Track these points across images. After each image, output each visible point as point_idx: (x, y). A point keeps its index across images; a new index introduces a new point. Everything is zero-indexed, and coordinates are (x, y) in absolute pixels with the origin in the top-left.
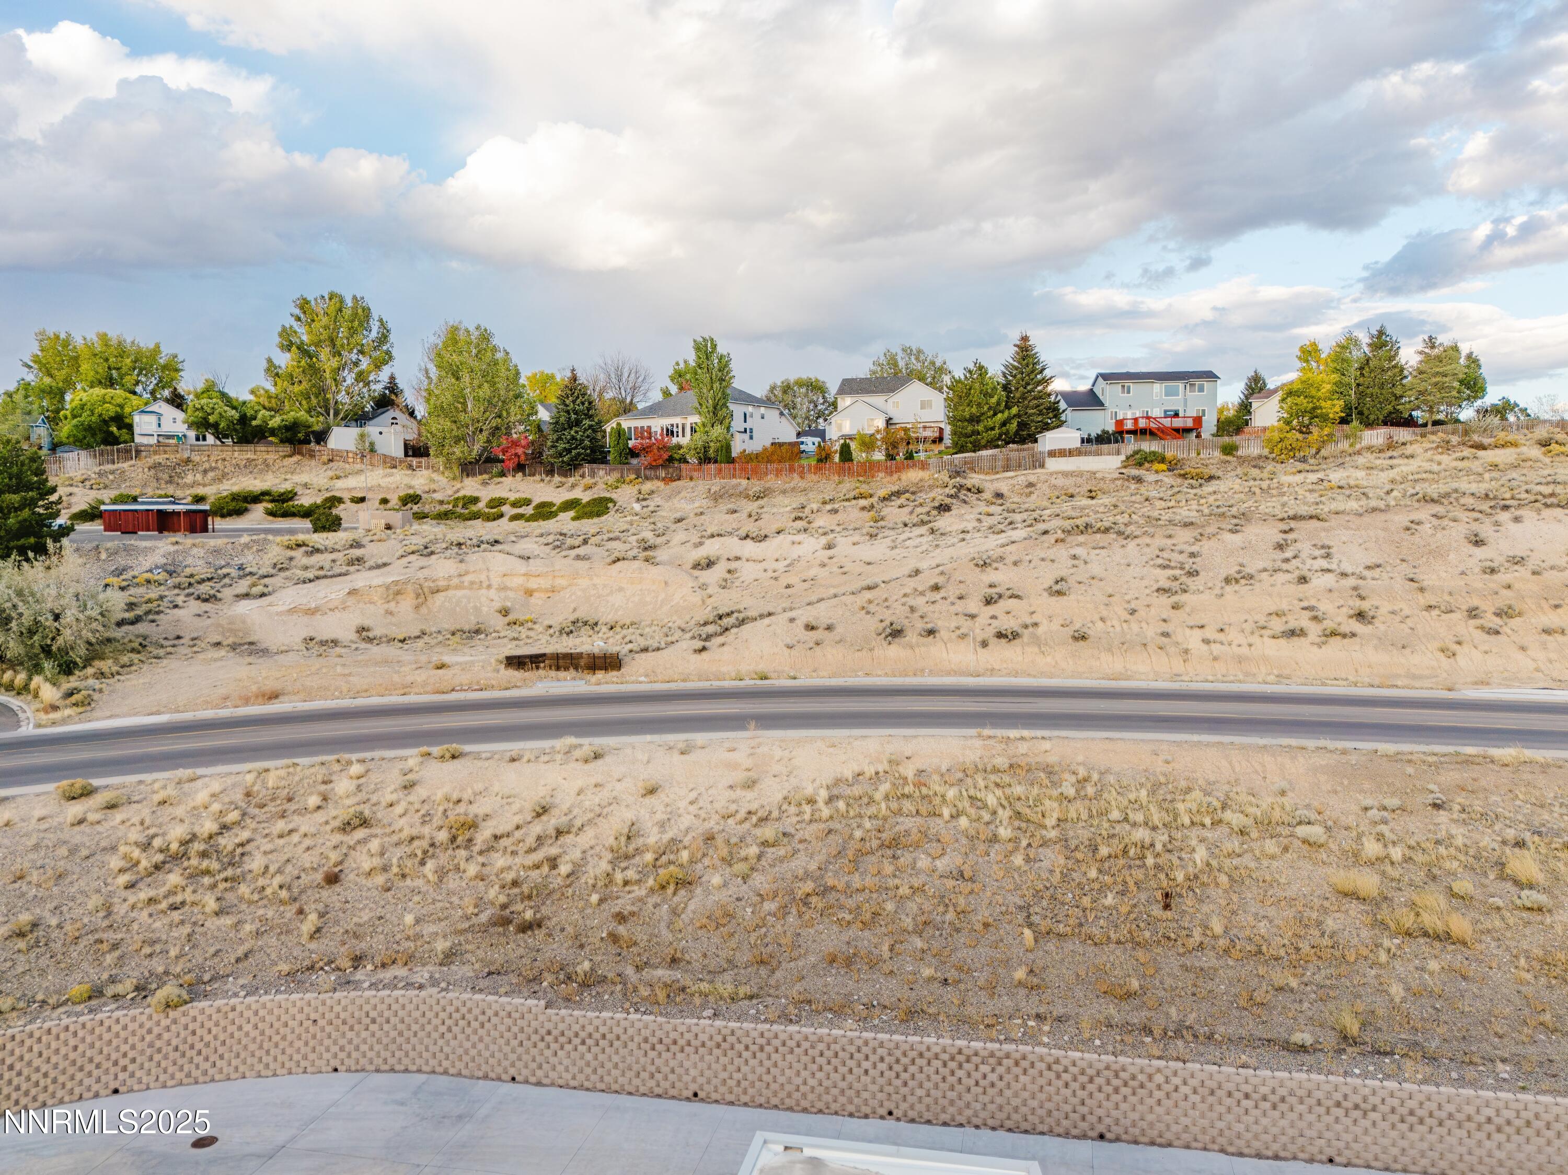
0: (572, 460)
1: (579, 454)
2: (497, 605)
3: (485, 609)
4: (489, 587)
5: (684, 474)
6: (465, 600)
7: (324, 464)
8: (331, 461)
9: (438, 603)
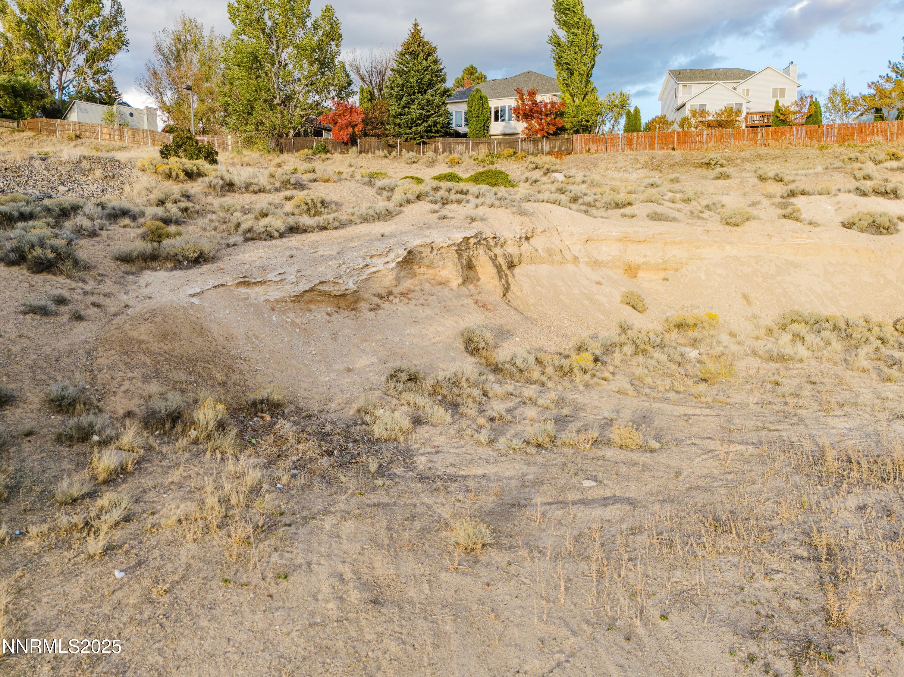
0: (427, 131)
1: (435, 124)
2: (614, 292)
4: (576, 259)
5: (576, 146)
7: (71, 139)
8: (78, 137)
9: (525, 290)
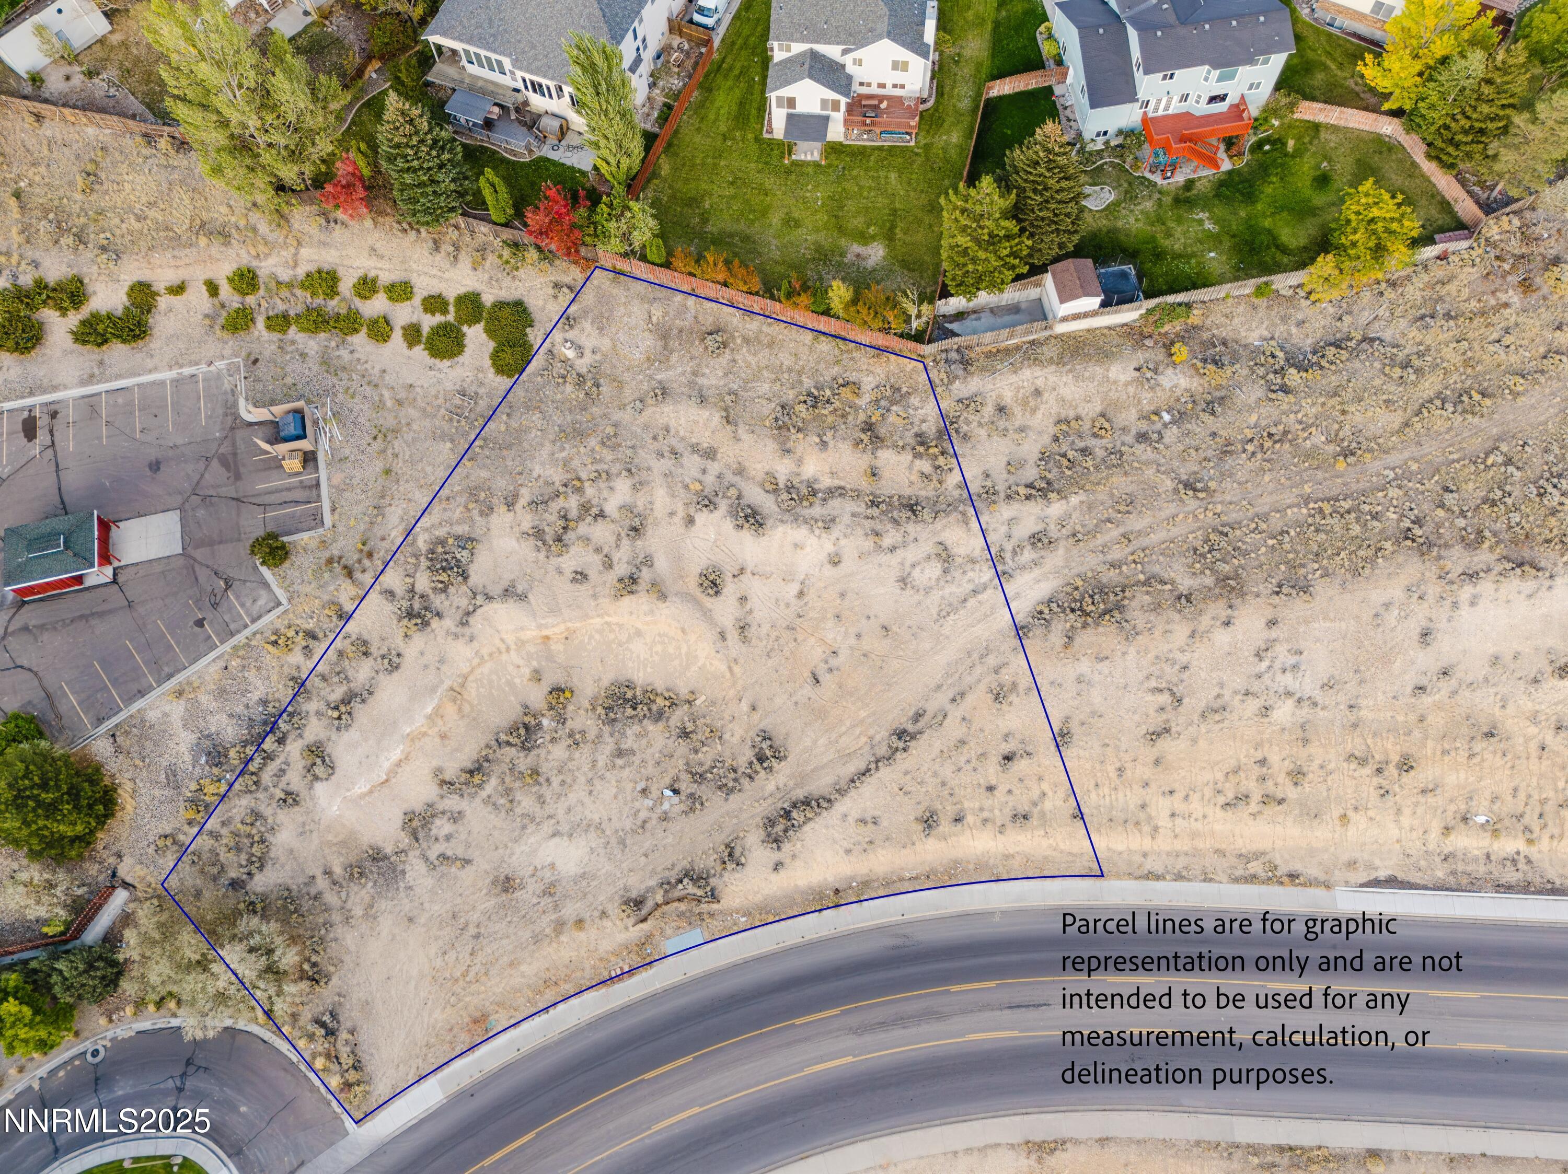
2: (527, 672)
3: (517, 681)
4: (508, 649)
6: (494, 677)
9: (474, 693)
